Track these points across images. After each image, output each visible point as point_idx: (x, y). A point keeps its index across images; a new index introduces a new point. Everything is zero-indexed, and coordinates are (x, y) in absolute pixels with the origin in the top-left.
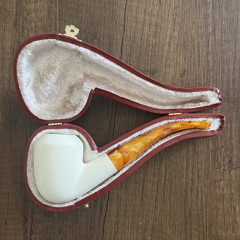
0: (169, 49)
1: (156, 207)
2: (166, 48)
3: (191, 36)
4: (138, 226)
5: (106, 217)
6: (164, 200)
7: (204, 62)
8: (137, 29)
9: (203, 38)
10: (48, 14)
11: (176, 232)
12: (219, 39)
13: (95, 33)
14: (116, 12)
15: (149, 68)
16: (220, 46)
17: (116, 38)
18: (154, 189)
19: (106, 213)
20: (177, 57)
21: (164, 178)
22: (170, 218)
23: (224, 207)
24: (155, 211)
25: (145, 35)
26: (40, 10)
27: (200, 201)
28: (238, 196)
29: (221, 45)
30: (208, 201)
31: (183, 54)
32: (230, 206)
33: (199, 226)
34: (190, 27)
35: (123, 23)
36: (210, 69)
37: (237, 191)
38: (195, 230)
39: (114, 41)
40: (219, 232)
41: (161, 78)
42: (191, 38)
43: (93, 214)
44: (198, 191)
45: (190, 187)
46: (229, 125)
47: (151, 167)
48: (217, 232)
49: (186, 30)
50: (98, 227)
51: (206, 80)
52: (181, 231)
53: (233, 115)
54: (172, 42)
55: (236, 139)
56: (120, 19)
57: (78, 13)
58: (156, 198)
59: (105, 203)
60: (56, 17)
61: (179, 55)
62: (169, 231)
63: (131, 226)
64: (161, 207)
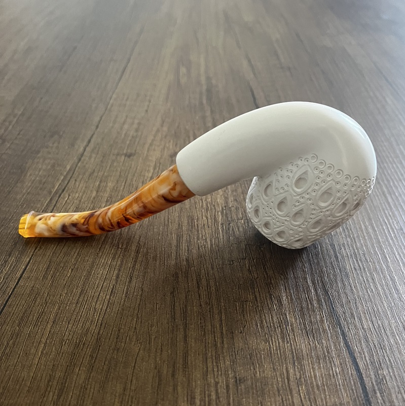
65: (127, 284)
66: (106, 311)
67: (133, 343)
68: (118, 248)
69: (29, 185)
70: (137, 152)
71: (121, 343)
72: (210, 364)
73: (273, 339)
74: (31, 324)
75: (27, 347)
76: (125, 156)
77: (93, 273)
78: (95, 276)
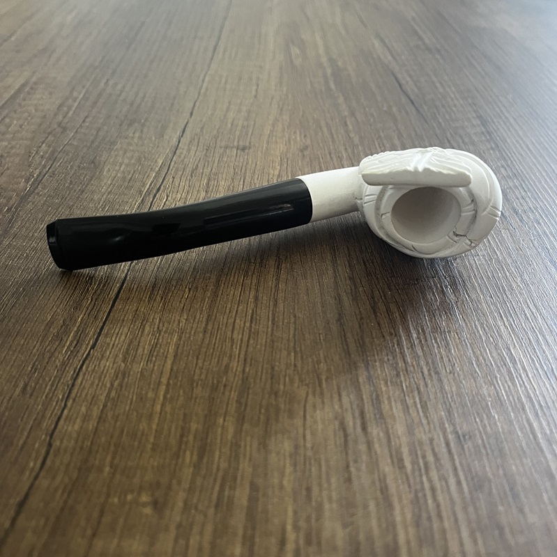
65: (271, 309)
66: (248, 342)
67: (296, 385)
68: (250, 262)
69: (109, 182)
70: (252, 144)
71: (279, 384)
72: (414, 415)
73: (499, 382)
74: (142, 359)
75: (142, 389)
76: (237, 150)
77: (220, 294)
78: (223, 298)
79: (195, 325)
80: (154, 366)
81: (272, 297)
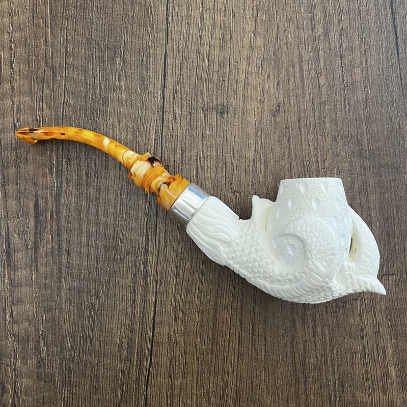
0: (248, 67)
1: (240, 355)
2: (243, 66)
3: (287, 43)
4: (209, 392)
5: (150, 378)
6: (255, 340)
7: (313, 89)
8: (190, 37)
9: (308, 46)
10: (32, 19)
11: (279, 399)
12: (338, 46)
13: (115, 47)
14: (151, 7)
15: (215, 103)
16: (339, 59)
17: (154, 54)
18: (235, 321)
19: (149, 369)
20: (263, 81)
21: (252, 301)
22: (267, 372)
23: (364, 349)
24: (238, 362)
25: (205, 46)
26: (18, 11)
27: (320, 340)
28: (389, 327)
29: (341, 57)
30: (335, 339)
31: (273, 75)
32: (375, 346)
33: (321, 386)
34: (285, 28)
35: (164, 27)
36: (323, 100)
37: (387, 317)
38: (314, 394)
39: (151, 60)
40: (357, 395)
41: (237, 120)
42: (288, 48)
43: (126, 372)
44: (315, 322)
45: (300, 315)
46: (364, 199)
47: (227, 282)
48: (354, 396)
49: (277, 33)
50: (136, 396)
51: (318, 120)
52: (288, 397)
53: (370, 181)
54: (254, 56)
55: (378, 223)
56: (159, 21)
57: (84, 12)
58: (239, 338)
59: (146, 352)
60: (45, 22)
61: (266, 77)
62: (266, 398)
63: (196, 391)
64: (250, 354)
79: (205, 348)
80: (187, 381)
81: (251, 320)
